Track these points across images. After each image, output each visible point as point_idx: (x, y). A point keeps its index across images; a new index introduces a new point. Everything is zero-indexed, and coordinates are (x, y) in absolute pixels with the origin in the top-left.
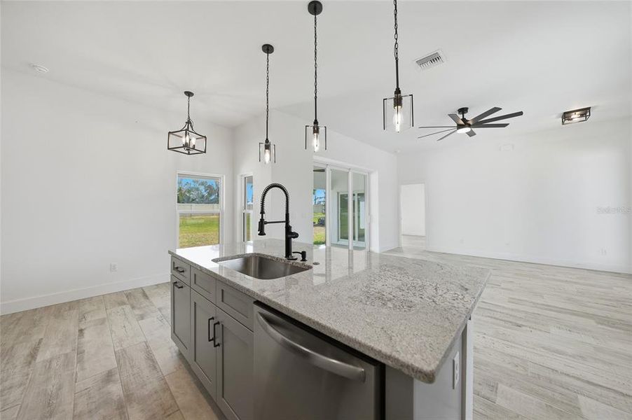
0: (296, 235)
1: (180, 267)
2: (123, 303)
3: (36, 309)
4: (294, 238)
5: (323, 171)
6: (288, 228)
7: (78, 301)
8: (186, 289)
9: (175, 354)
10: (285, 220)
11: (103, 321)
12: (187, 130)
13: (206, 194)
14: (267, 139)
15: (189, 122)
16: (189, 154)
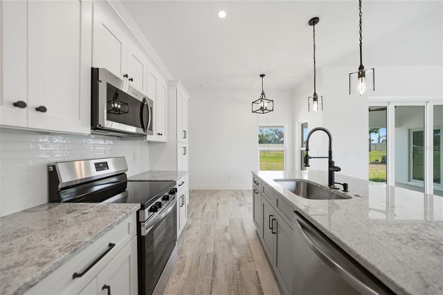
0: (338, 169)
1: (256, 181)
2: (233, 196)
3: (205, 190)
4: (337, 171)
5: (385, 109)
6: (331, 163)
7: (217, 190)
8: (259, 194)
9: (254, 231)
10: (328, 156)
11: (225, 202)
12: (262, 98)
13: (277, 137)
14: (315, 93)
15: (263, 94)
16: (264, 113)
